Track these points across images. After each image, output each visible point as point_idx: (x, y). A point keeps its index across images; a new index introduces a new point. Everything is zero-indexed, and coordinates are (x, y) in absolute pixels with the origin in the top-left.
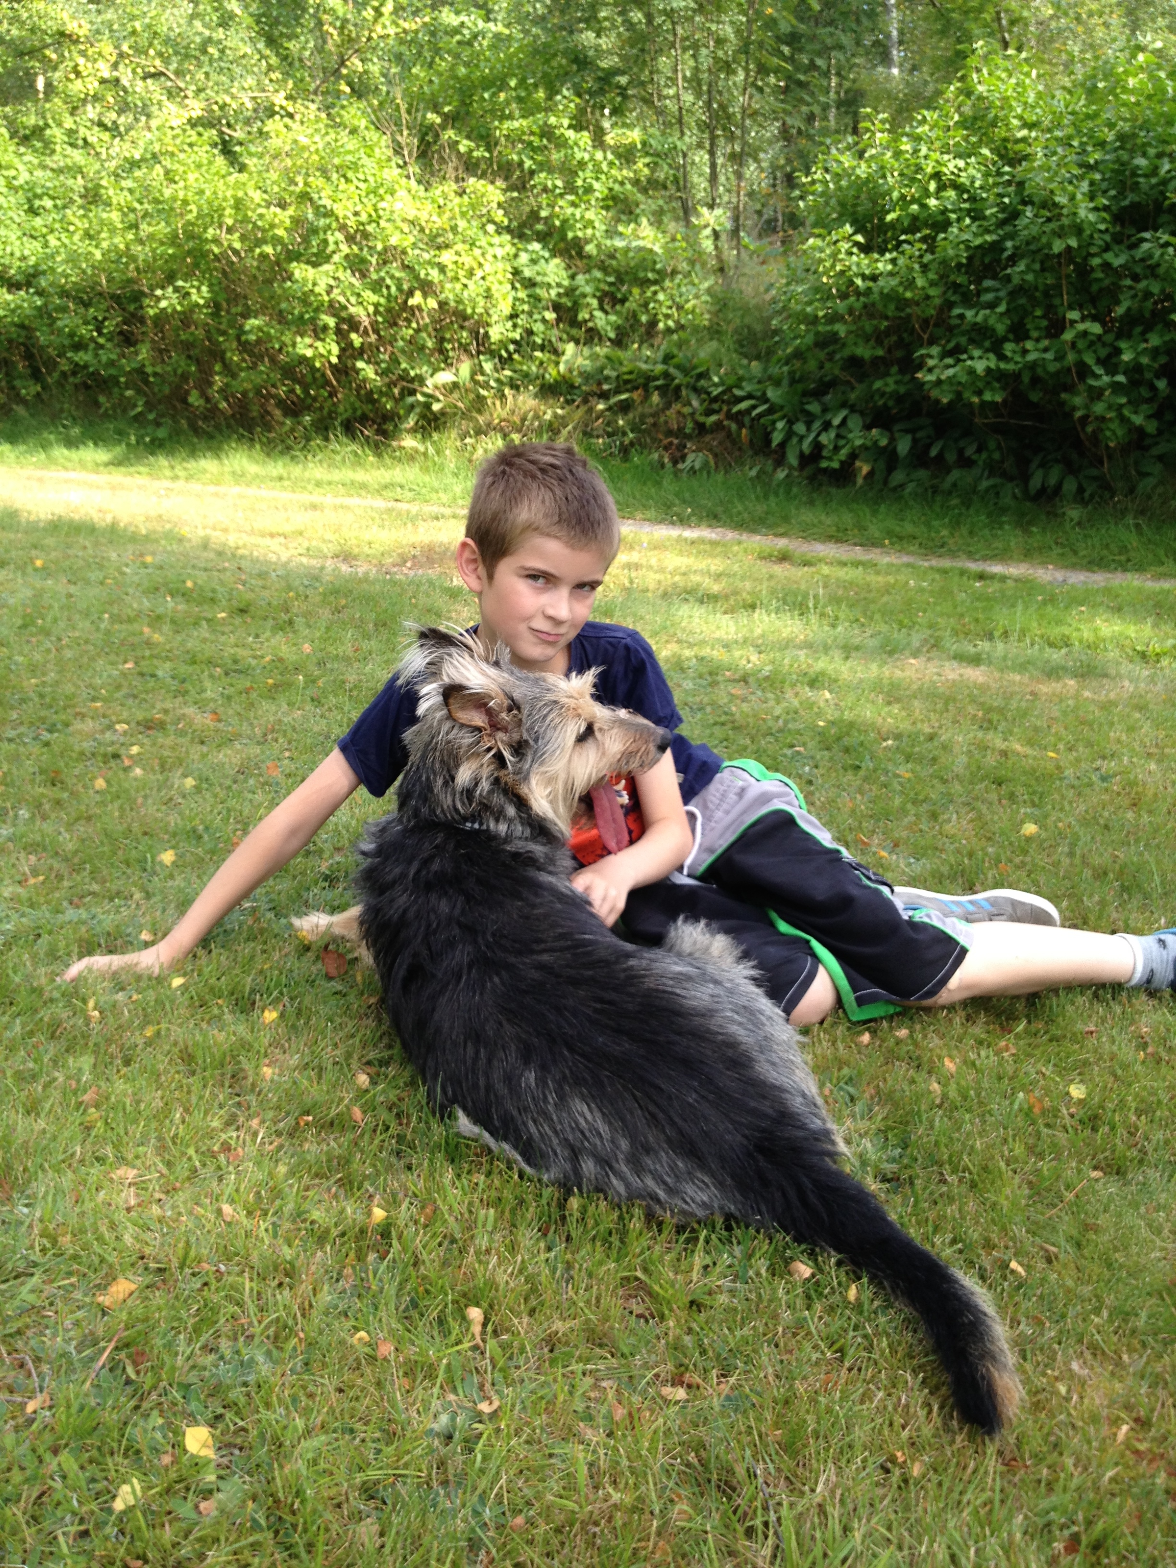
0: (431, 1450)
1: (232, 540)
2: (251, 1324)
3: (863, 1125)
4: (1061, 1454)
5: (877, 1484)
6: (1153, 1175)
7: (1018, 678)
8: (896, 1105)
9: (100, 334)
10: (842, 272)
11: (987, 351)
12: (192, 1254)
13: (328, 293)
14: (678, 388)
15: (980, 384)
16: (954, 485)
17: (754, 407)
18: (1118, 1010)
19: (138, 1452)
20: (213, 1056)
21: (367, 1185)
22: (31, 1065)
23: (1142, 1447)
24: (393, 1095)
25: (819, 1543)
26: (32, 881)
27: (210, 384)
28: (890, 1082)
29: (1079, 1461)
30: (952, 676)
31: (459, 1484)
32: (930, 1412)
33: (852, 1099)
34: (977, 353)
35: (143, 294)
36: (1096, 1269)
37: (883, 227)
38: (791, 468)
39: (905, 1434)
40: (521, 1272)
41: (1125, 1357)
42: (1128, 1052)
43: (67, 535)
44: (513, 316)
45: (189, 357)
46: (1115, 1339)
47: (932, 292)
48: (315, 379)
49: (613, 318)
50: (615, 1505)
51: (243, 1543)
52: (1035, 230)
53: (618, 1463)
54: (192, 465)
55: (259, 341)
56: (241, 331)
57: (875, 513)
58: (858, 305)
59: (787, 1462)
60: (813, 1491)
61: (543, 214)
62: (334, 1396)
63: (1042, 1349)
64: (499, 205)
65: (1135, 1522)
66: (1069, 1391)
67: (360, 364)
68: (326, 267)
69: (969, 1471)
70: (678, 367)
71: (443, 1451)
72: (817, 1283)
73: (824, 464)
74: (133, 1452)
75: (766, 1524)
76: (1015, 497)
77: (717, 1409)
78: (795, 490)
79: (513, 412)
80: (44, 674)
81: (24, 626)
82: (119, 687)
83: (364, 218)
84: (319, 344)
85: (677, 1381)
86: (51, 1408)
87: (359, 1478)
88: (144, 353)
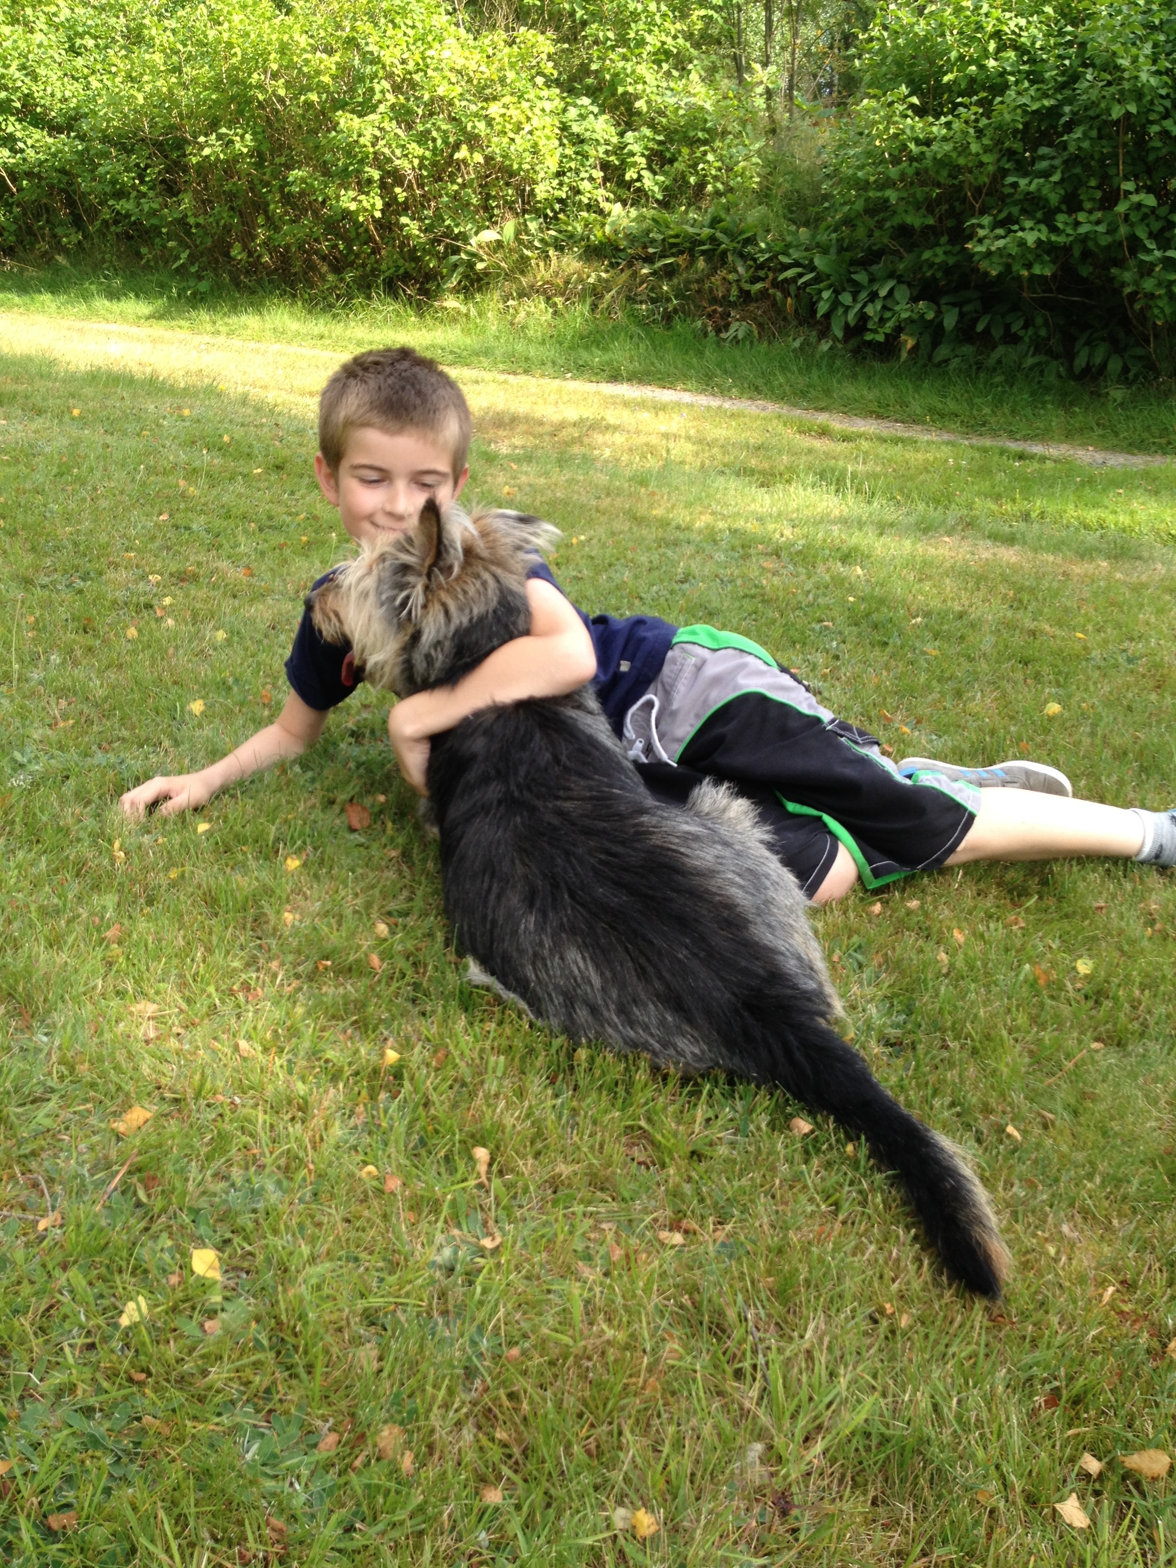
0: (433, 1281)
1: (272, 397)
2: (263, 1154)
3: (869, 991)
4: (1047, 1312)
5: (866, 1334)
6: (1154, 1047)
7: (1051, 558)
8: (902, 973)
9: (142, 182)
10: (896, 136)
11: (1039, 222)
12: (208, 1085)
13: (373, 145)
14: (724, 253)
15: (1031, 257)
16: (999, 362)
17: (800, 275)
18: (1128, 886)
19: (146, 1271)
20: (235, 899)
21: (382, 1028)
22: (56, 901)
23: (1127, 1308)
24: (410, 945)
25: (805, 1387)
26: (61, 724)
27: (254, 237)
28: (898, 951)
29: (1065, 1320)
30: (985, 555)
31: (458, 1315)
32: (920, 1267)
33: (860, 966)
34: (1028, 224)
35: (186, 141)
36: (1091, 1136)
37: (940, 89)
38: (835, 339)
39: (895, 1287)
40: (528, 1116)
41: (1115, 1222)
42: (1136, 928)
43: (106, 385)
44: (559, 174)
45: (232, 208)
46: (1106, 1204)
47: (986, 159)
48: (358, 235)
49: (660, 178)
50: (609, 1342)
51: (245, 1361)
52: (1094, 94)
53: (613, 1302)
54: (233, 320)
55: (302, 193)
56: (285, 183)
57: (917, 389)
58: (910, 171)
59: (778, 1308)
60: (802, 1337)
61: (594, 67)
62: (341, 1226)
63: (1033, 1212)
64: (550, 57)
65: (1116, 1379)
66: (1058, 1252)
67: (404, 220)
68: (371, 117)
69: (956, 1324)
70: (725, 231)
71: (445, 1282)
72: (816, 1139)
73: (869, 337)
74: (140, 1271)
75: (755, 1367)
76: (1060, 376)
77: (712, 1254)
78: (838, 363)
79: (557, 274)
80: (79, 523)
81: (60, 474)
82: (153, 538)
83: (411, 66)
84: (362, 197)
85: (674, 1226)
86: (62, 1226)
87: (361, 1304)
88: (187, 202)
